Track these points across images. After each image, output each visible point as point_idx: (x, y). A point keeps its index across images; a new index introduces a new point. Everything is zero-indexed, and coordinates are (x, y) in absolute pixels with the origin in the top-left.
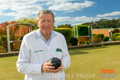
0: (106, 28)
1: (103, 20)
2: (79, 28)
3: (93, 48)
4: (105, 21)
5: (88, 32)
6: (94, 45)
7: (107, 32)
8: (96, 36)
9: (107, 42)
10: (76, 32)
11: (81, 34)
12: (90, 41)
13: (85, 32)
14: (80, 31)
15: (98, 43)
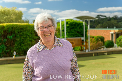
0: (106, 28)
1: (101, 17)
2: (68, 25)
3: (92, 57)
4: (103, 17)
5: (83, 32)
6: (93, 53)
7: (108, 34)
8: (95, 38)
9: (111, 49)
10: (63, 31)
11: (71, 34)
12: (86, 46)
13: (78, 32)
14: (70, 29)
15: (97, 49)
